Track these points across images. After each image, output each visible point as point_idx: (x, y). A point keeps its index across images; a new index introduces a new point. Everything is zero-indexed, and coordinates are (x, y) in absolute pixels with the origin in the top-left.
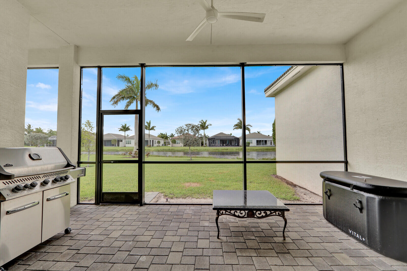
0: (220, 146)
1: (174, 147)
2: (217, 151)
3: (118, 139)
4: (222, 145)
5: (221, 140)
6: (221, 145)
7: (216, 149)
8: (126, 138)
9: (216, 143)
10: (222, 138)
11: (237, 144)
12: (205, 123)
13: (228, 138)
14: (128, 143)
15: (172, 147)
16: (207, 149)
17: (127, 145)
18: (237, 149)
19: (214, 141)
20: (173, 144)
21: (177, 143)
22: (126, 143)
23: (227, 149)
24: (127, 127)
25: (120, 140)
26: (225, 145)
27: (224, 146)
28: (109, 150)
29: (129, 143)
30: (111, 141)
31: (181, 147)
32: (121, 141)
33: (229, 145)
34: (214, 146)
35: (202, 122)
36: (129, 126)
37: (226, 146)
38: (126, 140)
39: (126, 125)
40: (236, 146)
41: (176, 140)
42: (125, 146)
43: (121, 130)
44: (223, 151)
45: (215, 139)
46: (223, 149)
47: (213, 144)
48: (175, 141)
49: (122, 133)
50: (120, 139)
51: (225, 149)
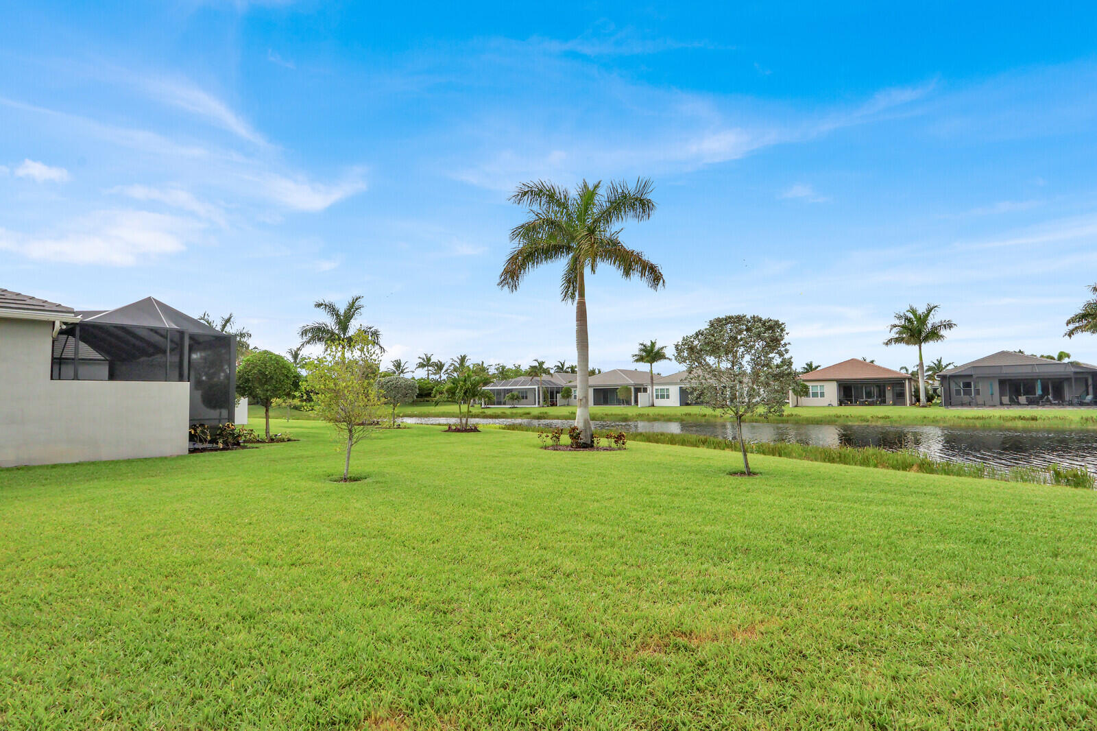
0: (1002, 404)
1: (802, 407)
2: (978, 423)
3: (636, 385)
4: (1011, 400)
5: (1003, 382)
6: (1006, 399)
7: (972, 418)
8: (654, 382)
9: (978, 392)
10: (1005, 371)
11: (1090, 397)
12: (923, 320)
13: (1037, 370)
14: (662, 397)
15: (796, 406)
16: (932, 416)
17: (658, 402)
18: (1087, 419)
19: (968, 385)
20: (799, 398)
21: (815, 395)
22: (657, 398)
23: (1034, 419)
24: (656, 348)
25: (642, 387)
26: (1022, 399)
27: (1019, 404)
28: (606, 415)
29: (664, 395)
30: (618, 391)
31: (827, 409)
32: (645, 390)
33: (1048, 400)
34: (969, 405)
35: (910, 315)
36: (663, 348)
37: (1032, 403)
38: (655, 387)
39: (653, 344)
40: (1088, 404)
41: (807, 384)
42: (653, 406)
43: (641, 359)
44: (1009, 424)
45: (972, 376)
46: (1014, 419)
47: (966, 399)
48: (806, 387)
49: (644, 367)
50: (642, 385)
51: (1021, 418)
